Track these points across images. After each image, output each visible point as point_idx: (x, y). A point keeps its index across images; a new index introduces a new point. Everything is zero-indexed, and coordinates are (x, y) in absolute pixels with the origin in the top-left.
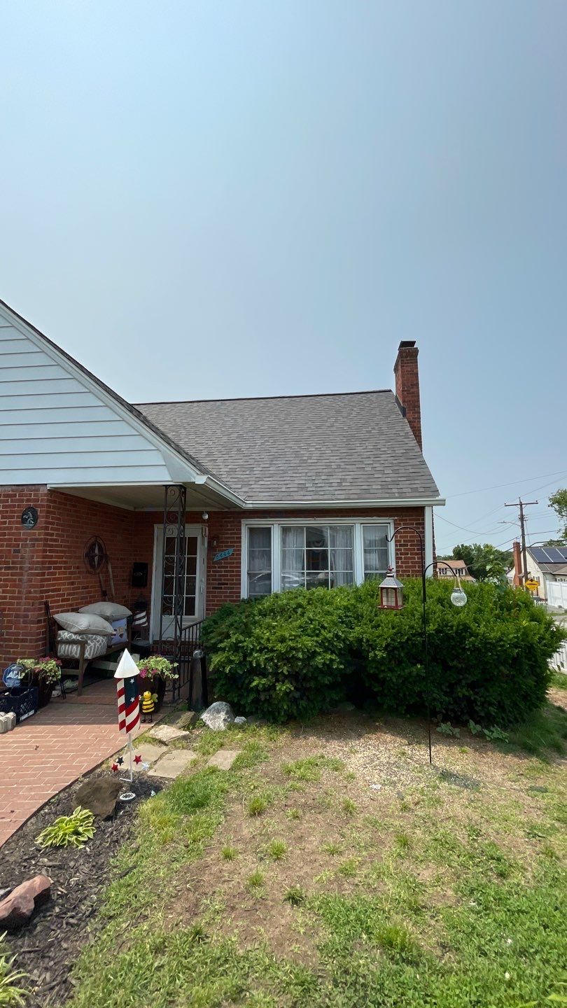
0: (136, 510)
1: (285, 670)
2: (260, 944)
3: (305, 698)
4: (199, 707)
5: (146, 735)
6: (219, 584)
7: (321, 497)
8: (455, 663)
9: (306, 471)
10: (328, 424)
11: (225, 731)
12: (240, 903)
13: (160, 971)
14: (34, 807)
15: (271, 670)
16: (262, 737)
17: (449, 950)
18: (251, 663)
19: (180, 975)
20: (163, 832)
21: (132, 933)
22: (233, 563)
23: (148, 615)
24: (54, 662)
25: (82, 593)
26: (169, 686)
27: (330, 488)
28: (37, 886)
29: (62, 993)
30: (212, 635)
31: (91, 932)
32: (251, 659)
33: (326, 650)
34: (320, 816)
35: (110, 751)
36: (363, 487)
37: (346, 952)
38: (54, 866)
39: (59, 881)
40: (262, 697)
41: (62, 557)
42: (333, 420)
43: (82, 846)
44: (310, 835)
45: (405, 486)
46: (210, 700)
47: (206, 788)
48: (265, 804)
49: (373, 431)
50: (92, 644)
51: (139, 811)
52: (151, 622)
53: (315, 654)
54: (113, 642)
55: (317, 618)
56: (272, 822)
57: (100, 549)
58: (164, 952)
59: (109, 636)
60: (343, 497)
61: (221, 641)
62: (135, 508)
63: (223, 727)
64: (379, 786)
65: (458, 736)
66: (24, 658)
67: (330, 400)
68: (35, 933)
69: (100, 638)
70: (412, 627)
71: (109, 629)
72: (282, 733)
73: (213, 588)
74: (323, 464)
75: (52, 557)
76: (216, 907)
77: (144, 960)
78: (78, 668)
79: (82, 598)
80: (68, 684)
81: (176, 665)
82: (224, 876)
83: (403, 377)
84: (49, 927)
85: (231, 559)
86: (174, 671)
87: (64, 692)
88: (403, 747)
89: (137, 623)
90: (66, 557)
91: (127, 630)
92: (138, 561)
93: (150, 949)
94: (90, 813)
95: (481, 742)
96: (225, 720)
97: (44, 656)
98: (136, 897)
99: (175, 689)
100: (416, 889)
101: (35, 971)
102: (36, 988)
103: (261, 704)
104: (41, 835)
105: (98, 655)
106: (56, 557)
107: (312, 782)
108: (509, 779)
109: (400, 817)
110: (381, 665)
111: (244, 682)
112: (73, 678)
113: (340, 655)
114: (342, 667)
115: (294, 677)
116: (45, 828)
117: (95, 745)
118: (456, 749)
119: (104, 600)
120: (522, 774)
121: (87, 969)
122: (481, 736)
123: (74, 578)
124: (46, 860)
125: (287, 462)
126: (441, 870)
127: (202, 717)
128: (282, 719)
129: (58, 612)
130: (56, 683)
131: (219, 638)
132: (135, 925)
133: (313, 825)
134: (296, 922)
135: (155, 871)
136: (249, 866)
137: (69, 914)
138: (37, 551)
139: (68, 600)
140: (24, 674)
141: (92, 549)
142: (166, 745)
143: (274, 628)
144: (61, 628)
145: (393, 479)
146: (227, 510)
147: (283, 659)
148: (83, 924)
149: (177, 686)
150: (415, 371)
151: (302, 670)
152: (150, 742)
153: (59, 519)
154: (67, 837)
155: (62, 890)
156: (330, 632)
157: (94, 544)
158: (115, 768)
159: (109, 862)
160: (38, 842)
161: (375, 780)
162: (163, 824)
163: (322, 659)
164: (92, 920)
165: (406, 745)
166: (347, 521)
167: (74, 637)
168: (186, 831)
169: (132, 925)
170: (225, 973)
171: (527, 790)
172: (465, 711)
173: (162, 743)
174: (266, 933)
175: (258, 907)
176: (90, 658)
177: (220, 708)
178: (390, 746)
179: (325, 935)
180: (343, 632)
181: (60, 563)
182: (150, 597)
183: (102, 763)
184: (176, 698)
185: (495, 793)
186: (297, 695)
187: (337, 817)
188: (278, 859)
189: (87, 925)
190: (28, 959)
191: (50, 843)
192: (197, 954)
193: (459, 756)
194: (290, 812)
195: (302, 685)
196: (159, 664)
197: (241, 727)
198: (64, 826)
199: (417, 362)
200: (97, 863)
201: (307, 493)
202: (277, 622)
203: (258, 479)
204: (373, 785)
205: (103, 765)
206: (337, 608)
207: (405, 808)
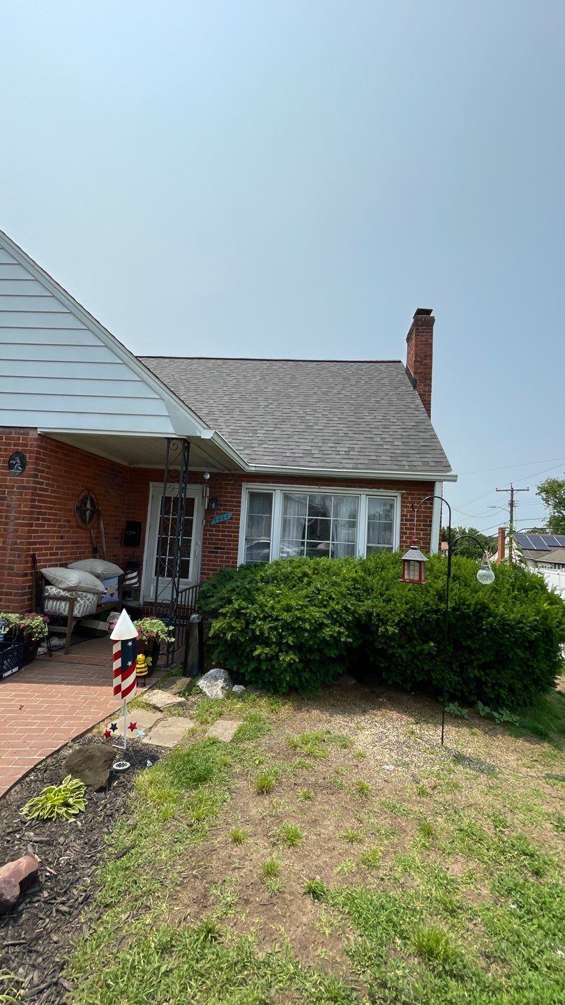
0: (132, 466)
1: (290, 640)
2: (281, 946)
3: (307, 670)
4: (195, 673)
5: (140, 699)
6: (215, 548)
7: (327, 465)
8: (469, 643)
9: (312, 437)
10: (335, 391)
11: (223, 700)
12: (255, 895)
13: (168, 976)
14: (18, 774)
15: (274, 640)
16: (262, 707)
17: (494, 962)
18: (253, 631)
19: (192, 983)
20: (163, 809)
21: (133, 926)
22: (231, 528)
23: (140, 575)
24: (41, 619)
25: (70, 548)
26: (163, 650)
27: (337, 457)
28: (23, 868)
29: (52, 998)
30: (212, 600)
31: (85, 922)
32: (254, 627)
33: (335, 622)
34: (333, 798)
35: (101, 716)
36: (372, 458)
37: (379, 961)
38: (41, 842)
39: (47, 860)
40: (264, 667)
41: (51, 508)
42: (340, 387)
43: (72, 820)
44: (324, 819)
45: (415, 459)
46: (205, 665)
47: (207, 760)
48: (274, 782)
49: (382, 402)
50: (82, 602)
51: (135, 782)
52: (143, 582)
53: (322, 626)
54: (103, 601)
55: (325, 589)
56: (282, 802)
57: (93, 504)
58: (172, 952)
59: (99, 594)
60: (351, 466)
61: (222, 607)
62: (130, 463)
63: (221, 696)
64: (392, 767)
65: (466, 716)
66: (9, 612)
67: (338, 367)
68: (20, 921)
69: (90, 596)
70: (427, 604)
71: (101, 587)
72: (284, 704)
73: (209, 552)
74: (331, 431)
75: (40, 507)
76: (228, 899)
77: (149, 963)
78: (66, 626)
79: (72, 553)
80: (55, 642)
81: (171, 628)
82: (234, 863)
83: (416, 346)
84: (37, 915)
85: (229, 523)
86: (170, 634)
87: (51, 650)
88: (411, 726)
89: (128, 582)
90: (56, 509)
91: (118, 589)
92: (130, 520)
93: (156, 948)
94: (82, 783)
95: (490, 724)
96: (222, 688)
97: (30, 612)
98: (136, 883)
99: (169, 653)
100: (449, 887)
101: (21, 970)
102: (22, 992)
103: (261, 673)
104: (26, 805)
105: (87, 613)
106: (45, 508)
107: (321, 760)
108: (524, 765)
109: (419, 802)
110: (391, 640)
111: (245, 650)
112: (61, 635)
113: (348, 628)
114: (350, 640)
115: (299, 648)
116: (31, 797)
117: (84, 707)
118: (465, 730)
119: (94, 557)
120: (536, 761)
121: (81, 969)
122: (490, 718)
123: (64, 532)
124: (32, 834)
125: (293, 427)
126: (472, 865)
127: (199, 684)
128: (284, 690)
129: (45, 567)
130: (42, 640)
131: (220, 603)
132: (136, 917)
133: (327, 807)
134: (320, 920)
135: (156, 852)
136: (260, 852)
137: (60, 899)
138: (25, 500)
139: (56, 554)
140: (7, 629)
141: (83, 503)
142: (161, 711)
143: (277, 596)
144: (49, 583)
145: (403, 451)
146: (228, 472)
147: (288, 629)
148: (76, 912)
149: (171, 649)
150: (430, 341)
151: (308, 641)
152: (143, 707)
153: (49, 468)
154: (56, 810)
155: (51, 870)
156: (338, 603)
157: (86, 498)
158: (108, 734)
159: (103, 840)
160: (23, 813)
161: (386, 760)
162: (163, 799)
163: (331, 631)
164: (86, 908)
165: (414, 724)
166: (353, 491)
167: (62, 593)
168: (189, 809)
169: (133, 917)
170: (244, 982)
171: (544, 778)
172: (474, 692)
173: (156, 708)
174: (287, 933)
175: (275, 900)
176: (79, 616)
177: (218, 675)
178: (397, 724)
179: (353, 939)
180: (352, 605)
181: (50, 514)
182: (142, 557)
183: (93, 727)
184: (170, 662)
185: (512, 780)
186: (300, 667)
187: (351, 800)
188: (293, 845)
189: (81, 913)
190: (13, 953)
191: (36, 814)
192: (210, 957)
193: (469, 738)
194: (301, 792)
195: (306, 656)
196: (155, 626)
197: (240, 696)
198: (53, 796)
199: (432, 332)
200: (90, 840)
201: (313, 460)
202: (280, 590)
203: (261, 442)
204: (385, 766)
205: (94, 730)
206: (345, 580)
207: (422, 793)
